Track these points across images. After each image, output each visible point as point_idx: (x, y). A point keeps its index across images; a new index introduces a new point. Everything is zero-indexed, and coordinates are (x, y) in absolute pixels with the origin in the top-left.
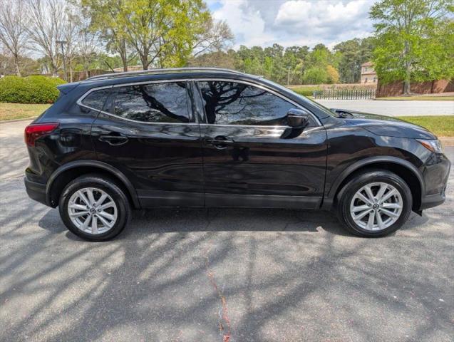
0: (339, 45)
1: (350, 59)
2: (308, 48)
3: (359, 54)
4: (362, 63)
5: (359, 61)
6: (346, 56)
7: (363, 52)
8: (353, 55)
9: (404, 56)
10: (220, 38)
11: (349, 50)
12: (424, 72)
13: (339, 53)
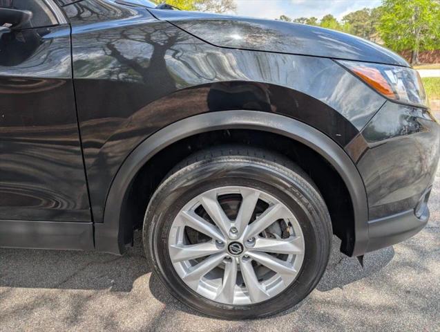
0: (348, 16)
1: (359, 31)
2: (316, 19)
3: (368, 24)
4: (372, 33)
5: (368, 32)
6: (355, 27)
7: (372, 22)
8: (363, 26)
9: (414, 23)
10: (222, 8)
11: (359, 21)
12: (434, 40)
13: (348, 24)
